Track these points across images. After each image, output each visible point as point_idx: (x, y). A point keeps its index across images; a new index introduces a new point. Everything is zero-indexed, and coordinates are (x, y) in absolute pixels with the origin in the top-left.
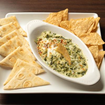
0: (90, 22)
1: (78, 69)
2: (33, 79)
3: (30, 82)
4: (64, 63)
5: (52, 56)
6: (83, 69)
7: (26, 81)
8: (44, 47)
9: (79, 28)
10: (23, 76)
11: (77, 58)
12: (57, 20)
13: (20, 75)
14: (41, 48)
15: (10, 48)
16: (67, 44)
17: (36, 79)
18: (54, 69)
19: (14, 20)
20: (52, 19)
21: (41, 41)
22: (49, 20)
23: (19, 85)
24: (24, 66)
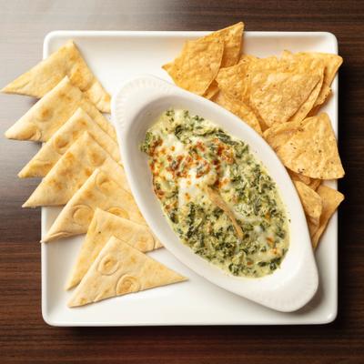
0: (310, 82)
1: (262, 251)
2: (142, 270)
3: (135, 280)
4: (225, 230)
5: (193, 206)
6: (275, 253)
7: (124, 277)
8: (168, 170)
9: (273, 100)
10: (115, 263)
11: (259, 213)
12: (208, 66)
13: (106, 263)
14: (161, 174)
15: (71, 176)
16: (234, 162)
17: (150, 268)
18: (197, 252)
19: (72, 59)
20: (192, 62)
21: (159, 149)
22: (183, 65)
23: (107, 291)
24: (115, 229)
